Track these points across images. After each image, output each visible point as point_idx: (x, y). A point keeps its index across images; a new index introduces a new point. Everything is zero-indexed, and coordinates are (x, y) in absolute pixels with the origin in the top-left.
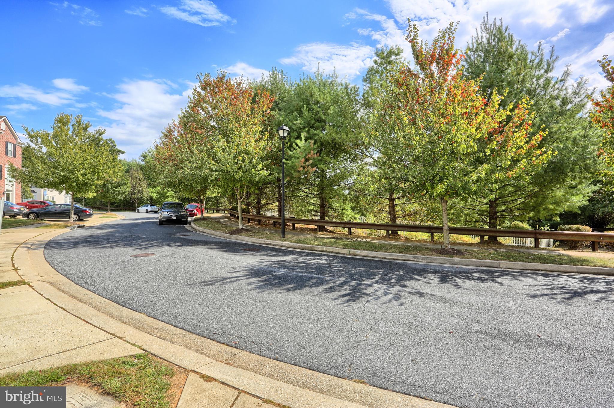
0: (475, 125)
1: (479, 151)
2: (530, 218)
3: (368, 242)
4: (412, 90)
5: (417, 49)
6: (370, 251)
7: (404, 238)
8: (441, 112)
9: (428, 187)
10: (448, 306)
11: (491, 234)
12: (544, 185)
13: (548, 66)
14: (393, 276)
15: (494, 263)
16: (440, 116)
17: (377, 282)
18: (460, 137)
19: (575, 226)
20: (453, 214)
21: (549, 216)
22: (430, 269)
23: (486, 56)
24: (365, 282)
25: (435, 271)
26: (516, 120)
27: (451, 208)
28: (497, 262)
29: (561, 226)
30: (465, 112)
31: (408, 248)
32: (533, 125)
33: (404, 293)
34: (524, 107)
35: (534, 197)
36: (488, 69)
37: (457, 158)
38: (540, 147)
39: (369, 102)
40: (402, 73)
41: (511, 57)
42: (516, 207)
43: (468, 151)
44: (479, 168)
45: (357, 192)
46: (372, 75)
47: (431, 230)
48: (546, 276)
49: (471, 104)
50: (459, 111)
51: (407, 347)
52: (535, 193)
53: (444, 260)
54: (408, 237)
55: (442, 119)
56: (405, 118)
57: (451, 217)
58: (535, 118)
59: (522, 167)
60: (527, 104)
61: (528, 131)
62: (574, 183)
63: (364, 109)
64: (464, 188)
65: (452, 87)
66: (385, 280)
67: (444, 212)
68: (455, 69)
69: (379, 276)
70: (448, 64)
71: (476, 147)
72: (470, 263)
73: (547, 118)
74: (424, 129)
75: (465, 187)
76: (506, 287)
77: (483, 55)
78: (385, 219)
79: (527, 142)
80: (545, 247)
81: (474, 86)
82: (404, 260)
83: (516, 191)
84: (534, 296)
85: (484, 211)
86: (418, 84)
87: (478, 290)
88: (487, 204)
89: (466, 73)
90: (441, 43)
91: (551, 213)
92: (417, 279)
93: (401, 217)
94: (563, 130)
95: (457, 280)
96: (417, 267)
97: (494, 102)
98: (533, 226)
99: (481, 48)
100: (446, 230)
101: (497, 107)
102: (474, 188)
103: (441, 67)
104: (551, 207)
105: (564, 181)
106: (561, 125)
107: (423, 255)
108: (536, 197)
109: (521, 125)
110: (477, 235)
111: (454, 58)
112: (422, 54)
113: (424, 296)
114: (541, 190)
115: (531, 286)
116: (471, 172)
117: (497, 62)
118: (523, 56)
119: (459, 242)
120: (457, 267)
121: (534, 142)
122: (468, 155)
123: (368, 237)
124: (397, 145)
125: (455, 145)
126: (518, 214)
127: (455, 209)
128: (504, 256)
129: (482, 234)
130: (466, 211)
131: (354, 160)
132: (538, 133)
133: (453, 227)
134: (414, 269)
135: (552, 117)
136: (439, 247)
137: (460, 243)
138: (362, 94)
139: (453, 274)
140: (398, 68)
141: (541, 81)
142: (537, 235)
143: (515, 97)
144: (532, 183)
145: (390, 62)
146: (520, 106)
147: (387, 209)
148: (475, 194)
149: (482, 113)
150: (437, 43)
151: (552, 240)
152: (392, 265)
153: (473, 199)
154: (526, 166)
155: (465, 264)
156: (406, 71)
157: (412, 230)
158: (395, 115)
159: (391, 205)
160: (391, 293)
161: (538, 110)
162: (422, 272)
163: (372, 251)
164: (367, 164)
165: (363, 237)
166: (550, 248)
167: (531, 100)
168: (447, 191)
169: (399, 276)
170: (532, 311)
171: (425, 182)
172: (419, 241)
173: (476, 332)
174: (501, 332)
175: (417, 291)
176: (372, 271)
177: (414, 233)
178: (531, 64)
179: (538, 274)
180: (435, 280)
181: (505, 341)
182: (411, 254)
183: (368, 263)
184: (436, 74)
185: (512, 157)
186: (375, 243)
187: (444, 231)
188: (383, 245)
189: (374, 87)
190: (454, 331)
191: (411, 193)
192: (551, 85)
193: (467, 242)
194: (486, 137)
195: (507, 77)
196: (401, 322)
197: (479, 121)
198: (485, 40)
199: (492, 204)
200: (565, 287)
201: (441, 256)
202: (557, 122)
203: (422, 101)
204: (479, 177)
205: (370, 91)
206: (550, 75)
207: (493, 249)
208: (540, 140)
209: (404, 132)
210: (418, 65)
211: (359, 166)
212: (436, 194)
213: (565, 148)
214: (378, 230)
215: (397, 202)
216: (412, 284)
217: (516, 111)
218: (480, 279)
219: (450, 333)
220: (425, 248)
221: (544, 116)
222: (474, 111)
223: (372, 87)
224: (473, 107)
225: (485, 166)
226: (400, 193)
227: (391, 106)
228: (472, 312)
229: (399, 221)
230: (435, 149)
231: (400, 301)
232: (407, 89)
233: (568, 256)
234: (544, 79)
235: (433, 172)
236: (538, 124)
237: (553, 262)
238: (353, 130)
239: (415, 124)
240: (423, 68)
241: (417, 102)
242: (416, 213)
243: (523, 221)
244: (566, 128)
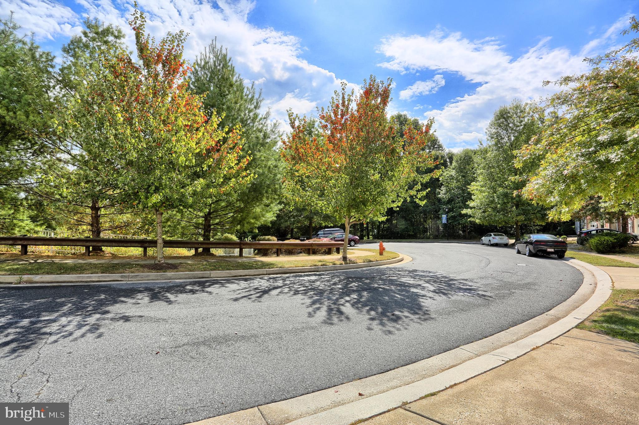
0: (195, 140)
1: (197, 165)
2: (237, 231)
3: (55, 263)
4: (131, 84)
5: (142, 41)
6: (58, 274)
7: (110, 255)
8: (162, 118)
9: (142, 197)
10: (157, 325)
11: (204, 246)
12: (248, 203)
13: (257, 103)
14: (90, 302)
15: (206, 273)
16: (160, 122)
17: (64, 315)
18: (180, 148)
19: (267, 237)
20: (169, 226)
21: (251, 228)
22: (140, 288)
23: (211, 76)
24: (46, 317)
25: (148, 289)
26: (230, 142)
27: (168, 220)
28: (208, 272)
29: (259, 237)
30: (186, 124)
31: (114, 266)
32: (243, 150)
33: (104, 321)
34: (237, 132)
35: (240, 212)
36: (212, 88)
37: (175, 169)
38: (246, 169)
39: (71, 81)
40: (121, 61)
41: (231, 85)
42: (227, 220)
43: (186, 164)
44: (196, 182)
45: (41, 196)
46: (78, 48)
47: (144, 244)
48: (246, 280)
49: (193, 118)
50: (181, 122)
51: (102, 386)
52: (241, 208)
53: (157, 276)
54: (116, 253)
55: (162, 126)
56: (119, 115)
57: (167, 230)
58: (245, 144)
59: (231, 185)
60: (240, 131)
61: (239, 154)
62: (267, 202)
63: (61, 89)
64: (180, 201)
65: (176, 96)
66: (78, 309)
67: (158, 225)
68: (181, 79)
69: (70, 305)
70: (175, 71)
71: (194, 161)
72: (183, 276)
73: (253, 145)
74: (142, 132)
75: (182, 200)
76: (214, 295)
77: (209, 75)
78: (85, 231)
79: (237, 164)
80: (247, 255)
81: (198, 101)
82: (108, 281)
83: (227, 207)
84: (236, 300)
85: (199, 224)
86: (139, 80)
87: (188, 302)
88: (203, 217)
89: (192, 86)
90: (169, 46)
91: (252, 226)
92: (123, 302)
93: (107, 230)
94: (263, 158)
95: (169, 295)
96: (124, 288)
97: (213, 122)
98: (240, 238)
99: (208, 68)
100: (160, 243)
101: (216, 126)
102: (190, 200)
103: (167, 71)
104: (252, 221)
105: (262, 200)
106: (262, 154)
107: (132, 272)
108: (242, 212)
109: (234, 147)
110: (192, 248)
111: (181, 67)
112: (148, 49)
113: (129, 320)
114: (246, 206)
115: (234, 291)
116: (188, 185)
117: (220, 85)
118: (241, 88)
119: (175, 255)
120: (170, 282)
121: (241, 164)
122: (186, 167)
123: (56, 256)
124: (105, 144)
125: (174, 155)
126: (228, 227)
127: (172, 221)
128: (215, 266)
129: (196, 246)
130: (183, 224)
131: (39, 153)
132: (246, 157)
133: (169, 240)
134: (121, 290)
135: (257, 146)
136: (152, 262)
137: (175, 257)
138: (61, 67)
139: (165, 290)
140: (117, 54)
141: (251, 114)
142: (242, 245)
143: (232, 122)
144: (239, 200)
145: (106, 42)
146: (234, 131)
147: (88, 219)
148: (191, 206)
149: (202, 129)
150: (165, 44)
151: (252, 249)
152: (90, 289)
153: (190, 211)
154: (235, 185)
155: (178, 278)
156: (126, 60)
157: (120, 244)
158: (106, 107)
159: (93, 215)
160: (87, 324)
161: (248, 138)
162: (131, 292)
163: (60, 274)
164: (60, 160)
165: (48, 256)
166: (250, 256)
167: (243, 127)
168: (162, 203)
169: (99, 301)
170: (232, 313)
171: (139, 191)
172: (129, 257)
173: (184, 345)
174: (207, 339)
175: (122, 315)
176: (58, 300)
177: (123, 249)
178: (246, 97)
179: (239, 280)
180: (144, 299)
181: (209, 346)
182: (119, 273)
183: (53, 291)
184: (161, 75)
185: (225, 175)
186: (66, 263)
187: (158, 245)
188: (78, 266)
189: (79, 64)
190: (161, 351)
191: (119, 202)
192: (258, 120)
193: (183, 255)
194: (204, 153)
195: (227, 102)
196: (96, 358)
197: (199, 136)
198: (212, 61)
199: (207, 217)
200: (257, 288)
201: (153, 271)
202: (259, 151)
203: (142, 100)
204: (195, 191)
205: (73, 68)
206: (258, 111)
207: (206, 261)
208: (246, 163)
209: (117, 130)
210: (141, 59)
211: (47, 161)
212: (150, 204)
213: (263, 174)
214: (73, 247)
215: (103, 211)
216: (116, 309)
217: (231, 134)
218: (193, 292)
219: (157, 354)
220: (136, 265)
221: (252, 143)
222: (195, 126)
223: (77, 63)
224: (195, 122)
225: (201, 180)
226: (107, 202)
227: (101, 95)
228: (181, 326)
229: (104, 235)
230: (152, 156)
231: (99, 331)
232: (126, 81)
233: (262, 262)
234: (253, 113)
235: (148, 181)
236: (246, 149)
237: (251, 268)
238: (41, 111)
239: (131, 124)
240: (147, 65)
241: (136, 100)
242: (127, 225)
243: (232, 234)
244: (265, 158)
